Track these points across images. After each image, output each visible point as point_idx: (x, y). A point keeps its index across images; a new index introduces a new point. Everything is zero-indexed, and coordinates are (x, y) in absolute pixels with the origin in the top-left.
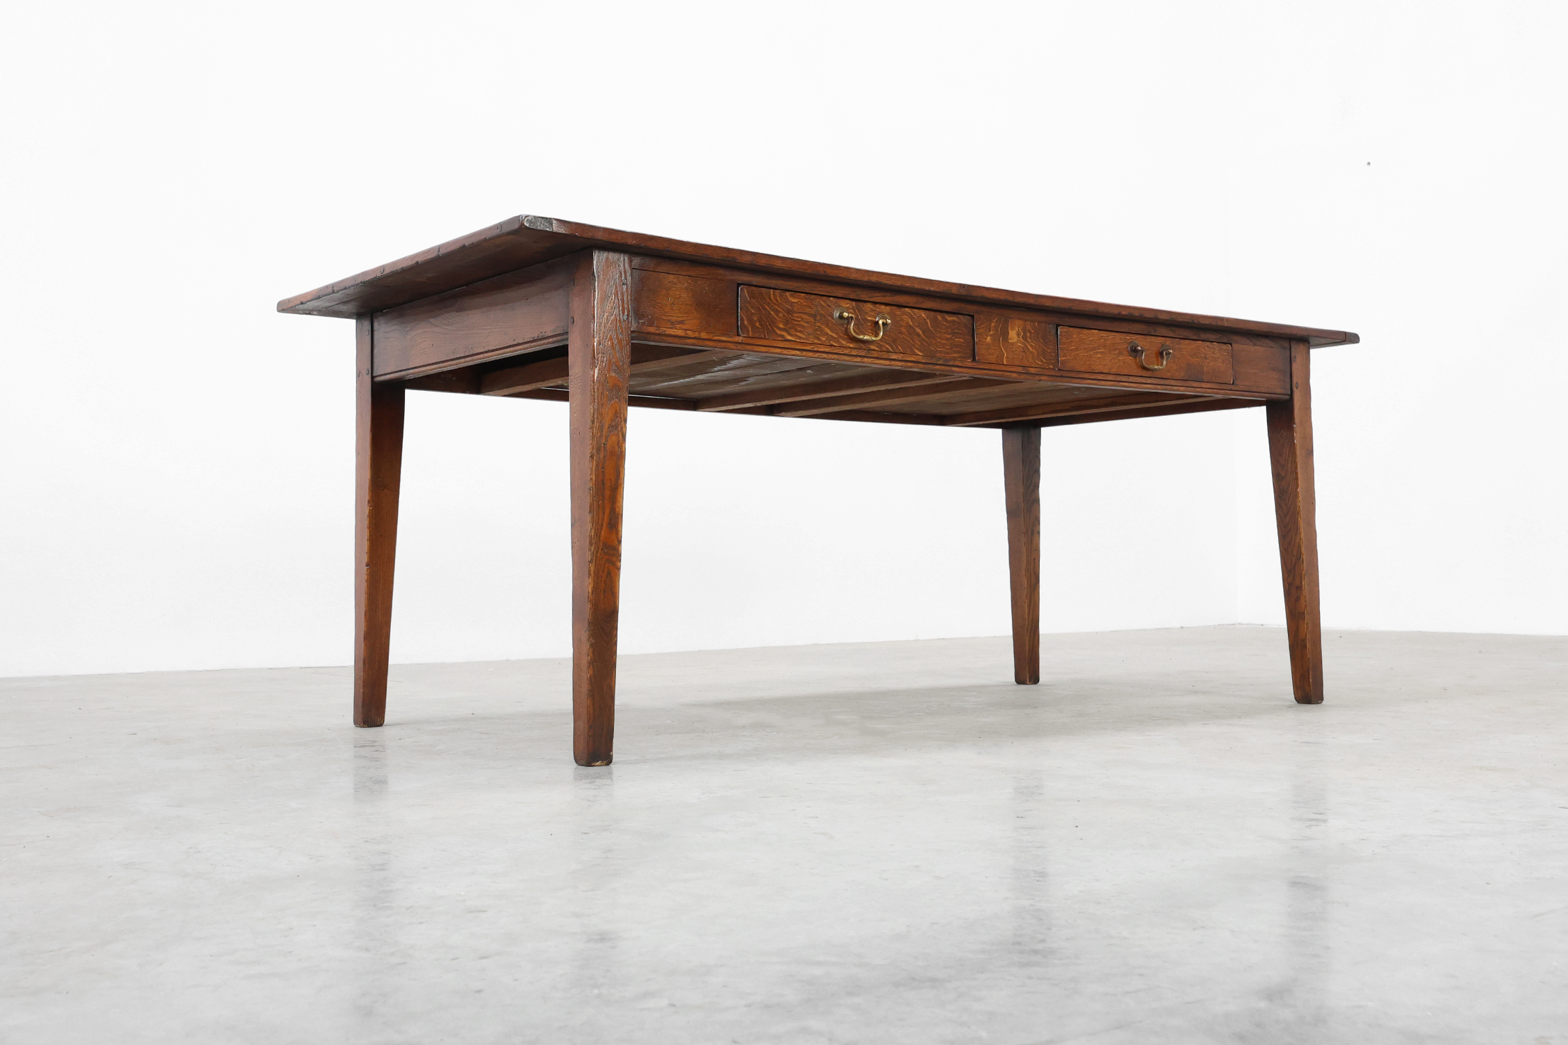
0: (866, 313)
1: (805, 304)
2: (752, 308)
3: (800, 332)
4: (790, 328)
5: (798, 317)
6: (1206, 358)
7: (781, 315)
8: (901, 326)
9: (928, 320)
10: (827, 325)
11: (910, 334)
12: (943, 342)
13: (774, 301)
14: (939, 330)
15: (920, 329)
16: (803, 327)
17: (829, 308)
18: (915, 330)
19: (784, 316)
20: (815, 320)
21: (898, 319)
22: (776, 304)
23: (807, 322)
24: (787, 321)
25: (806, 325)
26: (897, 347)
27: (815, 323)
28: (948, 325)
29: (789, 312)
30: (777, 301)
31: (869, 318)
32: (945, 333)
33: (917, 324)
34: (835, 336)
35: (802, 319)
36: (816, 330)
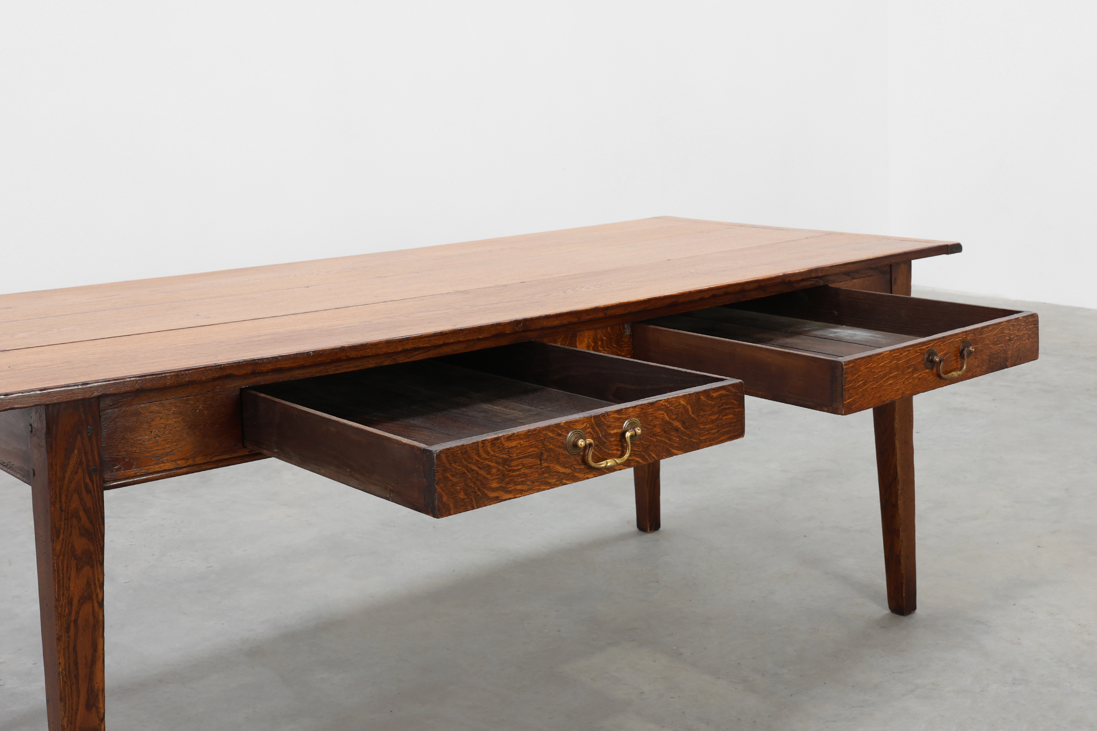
0: (609, 427)
1: (526, 444)
2: (453, 476)
3: (522, 483)
4: (508, 483)
5: (518, 465)
6: (1010, 340)
7: (494, 471)
8: (655, 426)
9: (689, 407)
10: (558, 462)
11: (665, 432)
12: (708, 426)
13: (484, 455)
14: (702, 413)
15: (678, 421)
16: (525, 475)
17: (559, 438)
18: (672, 424)
19: (498, 470)
20: (541, 460)
21: (650, 419)
22: (486, 459)
23: (531, 467)
24: (504, 475)
25: (527, 471)
26: (650, 455)
27: (541, 464)
28: (713, 403)
29: (505, 462)
30: (488, 453)
31: (612, 432)
32: (710, 415)
33: (674, 417)
34: (568, 471)
35: (523, 465)
36: (543, 473)
